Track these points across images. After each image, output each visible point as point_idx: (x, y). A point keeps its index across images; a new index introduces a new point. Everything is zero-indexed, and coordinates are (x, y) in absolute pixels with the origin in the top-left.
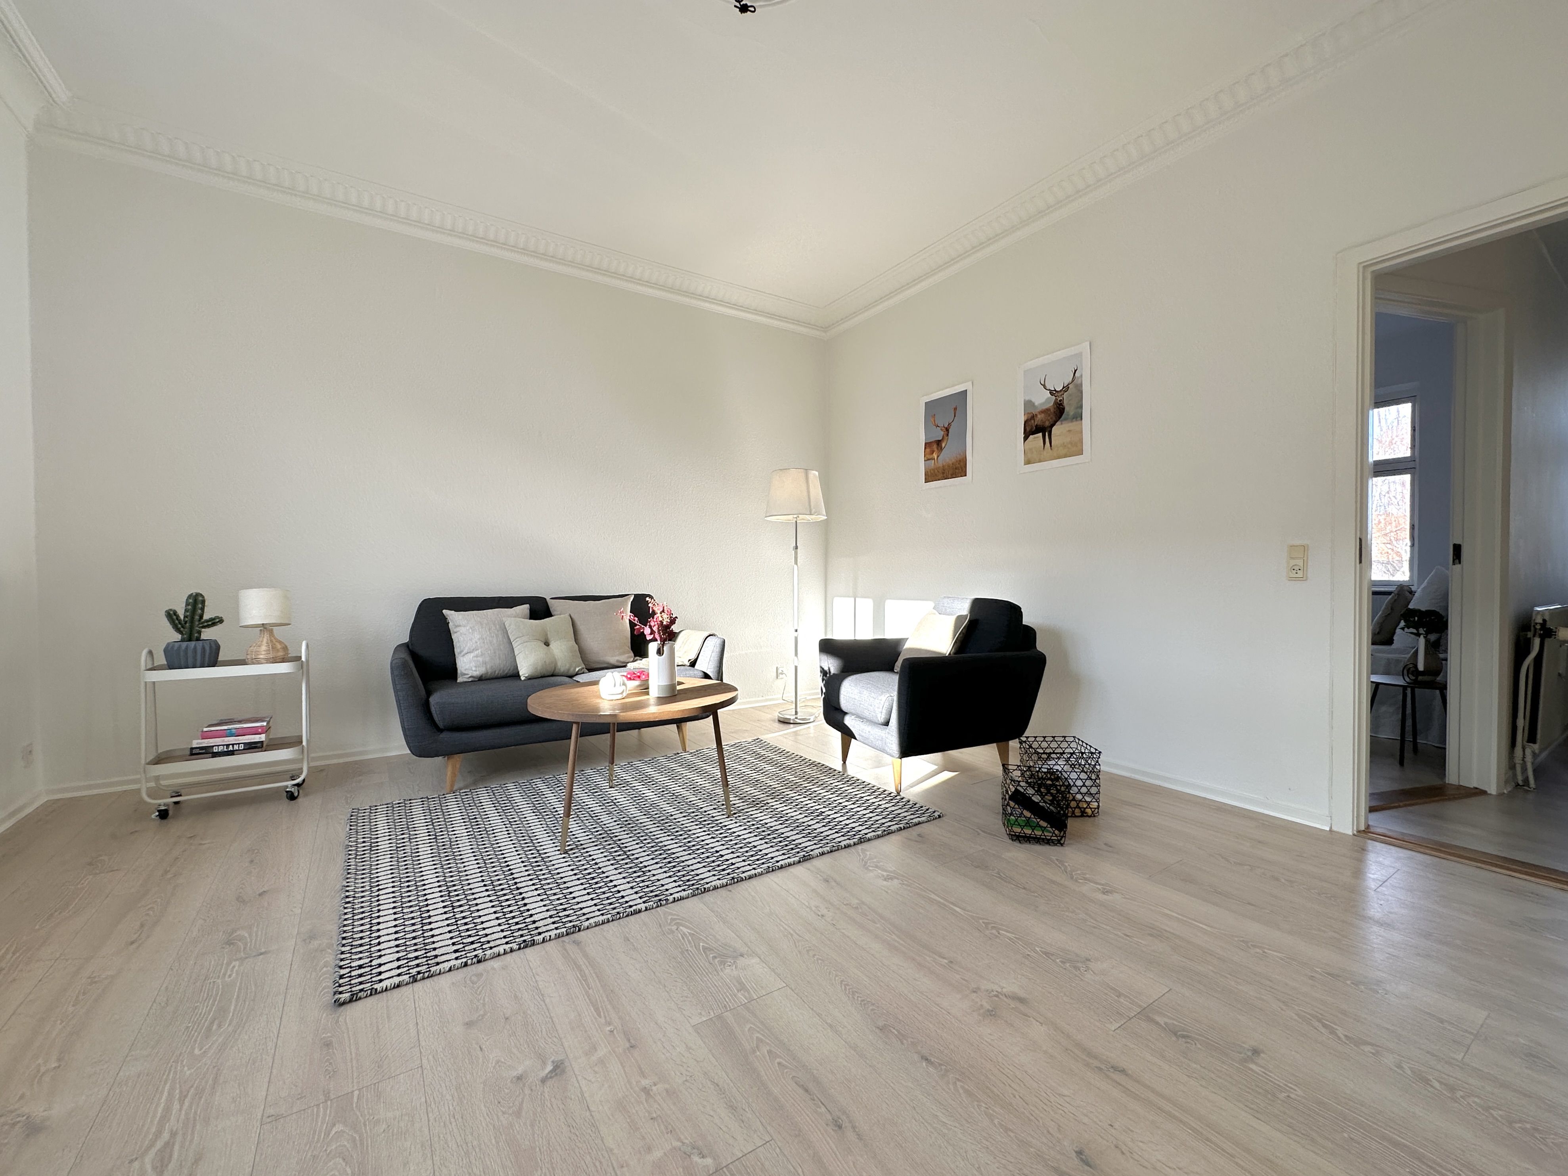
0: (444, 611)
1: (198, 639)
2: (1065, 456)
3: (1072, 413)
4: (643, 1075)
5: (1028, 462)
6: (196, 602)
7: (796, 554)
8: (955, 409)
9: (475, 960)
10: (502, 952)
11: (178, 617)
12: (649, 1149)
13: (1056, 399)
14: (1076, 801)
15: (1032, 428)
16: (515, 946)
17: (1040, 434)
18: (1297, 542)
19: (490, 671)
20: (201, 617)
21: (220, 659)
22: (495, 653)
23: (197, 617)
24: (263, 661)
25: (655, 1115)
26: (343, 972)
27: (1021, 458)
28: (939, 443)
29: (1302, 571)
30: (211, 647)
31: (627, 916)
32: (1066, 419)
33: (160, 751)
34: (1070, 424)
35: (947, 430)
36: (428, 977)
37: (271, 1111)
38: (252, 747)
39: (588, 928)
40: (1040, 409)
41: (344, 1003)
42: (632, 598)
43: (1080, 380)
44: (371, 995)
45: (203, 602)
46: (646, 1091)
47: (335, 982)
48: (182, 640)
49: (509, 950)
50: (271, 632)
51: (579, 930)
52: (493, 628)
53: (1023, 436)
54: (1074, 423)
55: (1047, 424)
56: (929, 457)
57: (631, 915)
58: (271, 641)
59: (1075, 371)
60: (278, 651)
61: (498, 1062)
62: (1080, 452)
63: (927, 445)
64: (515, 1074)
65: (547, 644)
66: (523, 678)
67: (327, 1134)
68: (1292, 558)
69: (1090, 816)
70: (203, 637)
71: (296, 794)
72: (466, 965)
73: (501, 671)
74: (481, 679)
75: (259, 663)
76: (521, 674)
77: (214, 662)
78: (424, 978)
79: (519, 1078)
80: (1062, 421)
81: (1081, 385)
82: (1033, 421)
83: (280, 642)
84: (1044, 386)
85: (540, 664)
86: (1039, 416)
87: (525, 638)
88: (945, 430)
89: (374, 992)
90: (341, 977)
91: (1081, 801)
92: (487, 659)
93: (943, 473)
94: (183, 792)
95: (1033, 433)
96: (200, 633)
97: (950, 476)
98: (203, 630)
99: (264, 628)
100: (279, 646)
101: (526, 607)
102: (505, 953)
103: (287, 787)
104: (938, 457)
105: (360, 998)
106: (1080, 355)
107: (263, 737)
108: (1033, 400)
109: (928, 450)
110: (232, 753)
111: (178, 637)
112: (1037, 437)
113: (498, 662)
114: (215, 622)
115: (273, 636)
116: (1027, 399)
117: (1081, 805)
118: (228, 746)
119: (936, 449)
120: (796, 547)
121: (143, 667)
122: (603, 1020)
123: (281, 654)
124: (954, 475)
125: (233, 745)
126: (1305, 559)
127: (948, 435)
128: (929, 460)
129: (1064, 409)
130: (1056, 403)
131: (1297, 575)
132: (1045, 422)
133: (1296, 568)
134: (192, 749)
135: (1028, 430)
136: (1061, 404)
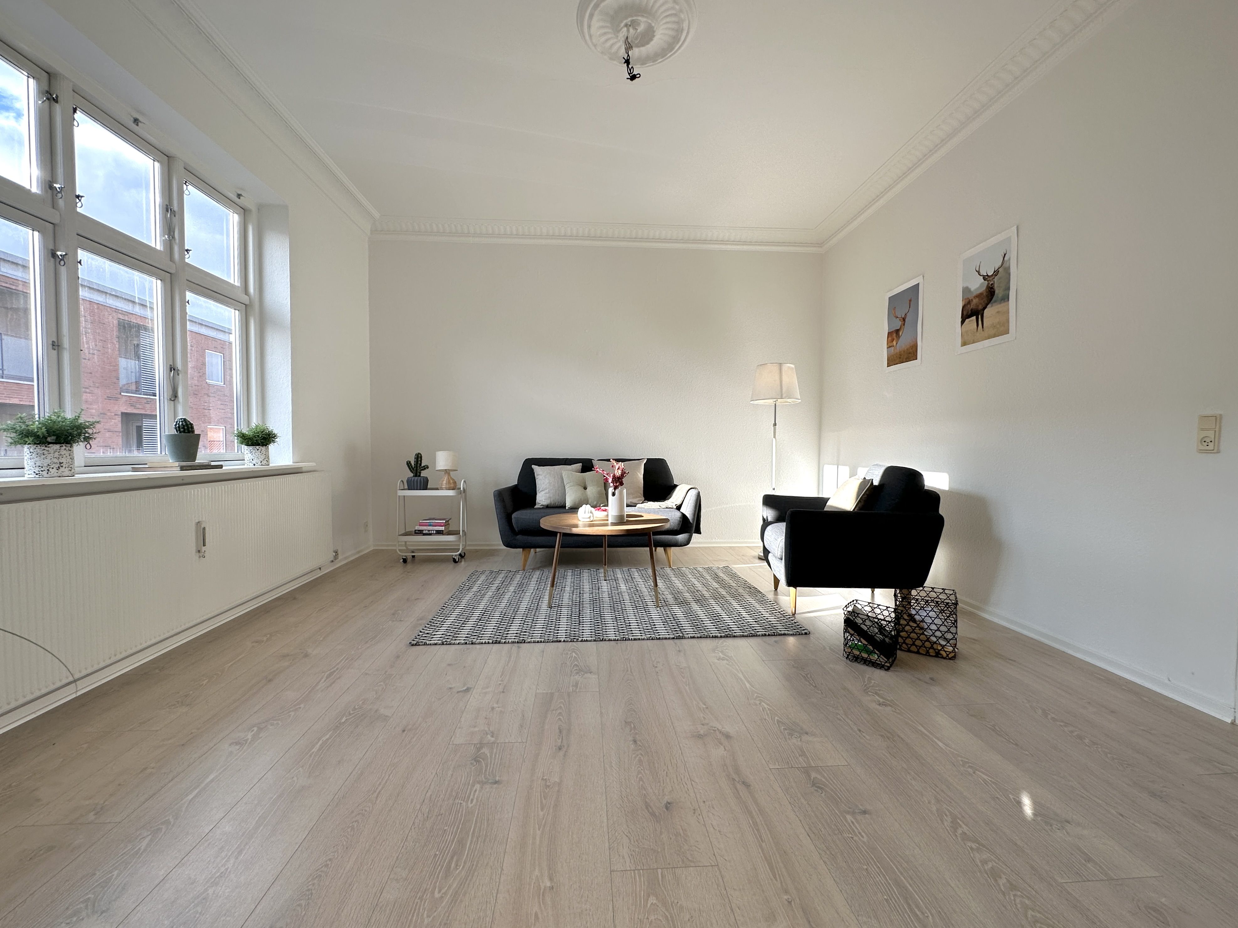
0: (533, 466)
1: (420, 476)
2: (995, 336)
3: (1000, 296)
4: (497, 703)
5: (964, 344)
6: (418, 457)
7: (775, 430)
8: (910, 301)
9: (471, 642)
10: (484, 642)
11: (411, 464)
12: (475, 727)
13: (989, 283)
14: (930, 642)
15: (968, 312)
16: (491, 641)
17: (974, 318)
18: (1208, 412)
19: (552, 503)
20: (421, 464)
21: (428, 487)
22: (556, 492)
23: (418, 465)
24: (444, 489)
25: (488, 717)
26: (420, 634)
27: (959, 341)
28: (897, 331)
29: (1213, 443)
30: (424, 480)
31: (553, 642)
32: (995, 302)
33: (407, 531)
34: (999, 306)
35: (904, 320)
36: (449, 644)
37: (366, 672)
38: (439, 533)
39: (529, 642)
40: (975, 294)
41: (413, 645)
42: (645, 461)
43: (1008, 263)
44: (424, 645)
45: (421, 457)
46: (493, 709)
47: (416, 637)
48: (413, 476)
49: (487, 642)
50: (449, 474)
51: (524, 642)
52: (556, 477)
53: (960, 320)
54: (1002, 304)
55: (980, 307)
56: (891, 344)
57: (555, 642)
58: (449, 478)
59: (1005, 255)
60: (451, 484)
61: (448, 680)
62: (1007, 332)
63: (890, 334)
64: (450, 686)
65: (585, 488)
66: (567, 508)
67: (377, 684)
68: (1202, 429)
69: (945, 658)
70: (422, 475)
71: (457, 560)
72: (466, 643)
73: (559, 503)
74: (547, 507)
75: (442, 489)
76: (567, 505)
77: (425, 488)
78: (447, 644)
79: (450, 688)
80: (992, 303)
81: (1009, 267)
82: (969, 306)
83: (453, 480)
84: (979, 272)
85: (577, 500)
86: (974, 301)
87: (571, 484)
88: (902, 320)
89: (425, 644)
90: (419, 635)
91: (935, 643)
92: (551, 496)
93: (900, 358)
94: (416, 551)
95: (969, 316)
96: (420, 473)
97: (904, 361)
98: (422, 471)
99: (447, 472)
100: (451, 481)
101: (579, 466)
102: (485, 643)
103: (453, 555)
104: (897, 344)
105: (420, 645)
106: (1009, 239)
107: (443, 528)
108: (970, 287)
109: (890, 338)
110: (430, 534)
111: (412, 475)
112: (972, 320)
113: (557, 497)
114: (426, 467)
115: (450, 476)
116: (965, 285)
117: (935, 646)
118: (429, 531)
119: (895, 338)
120: (775, 425)
121: (398, 489)
122: (501, 679)
123: (452, 485)
124: (908, 360)
125: (431, 530)
126: (1217, 429)
127: (904, 325)
128: (890, 347)
129: (994, 292)
130: (988, 287)
131: (1207, 448)
132: (978, 306)
133: (1208, 440)
134: (415, 530)
135: (965, 314)
136: (992, 288)
